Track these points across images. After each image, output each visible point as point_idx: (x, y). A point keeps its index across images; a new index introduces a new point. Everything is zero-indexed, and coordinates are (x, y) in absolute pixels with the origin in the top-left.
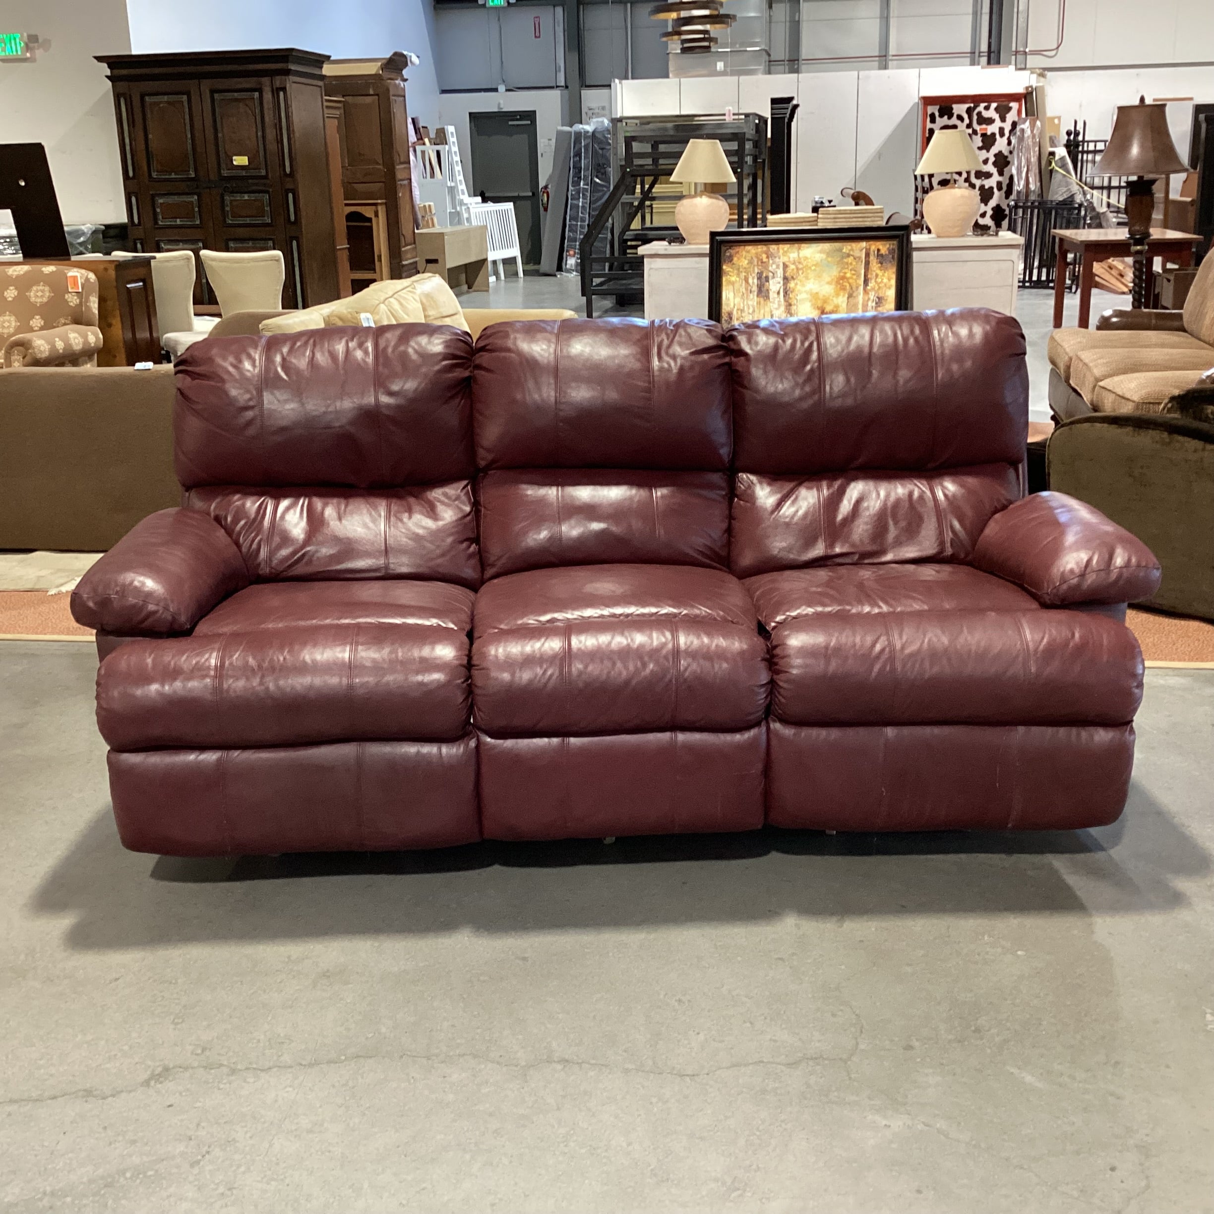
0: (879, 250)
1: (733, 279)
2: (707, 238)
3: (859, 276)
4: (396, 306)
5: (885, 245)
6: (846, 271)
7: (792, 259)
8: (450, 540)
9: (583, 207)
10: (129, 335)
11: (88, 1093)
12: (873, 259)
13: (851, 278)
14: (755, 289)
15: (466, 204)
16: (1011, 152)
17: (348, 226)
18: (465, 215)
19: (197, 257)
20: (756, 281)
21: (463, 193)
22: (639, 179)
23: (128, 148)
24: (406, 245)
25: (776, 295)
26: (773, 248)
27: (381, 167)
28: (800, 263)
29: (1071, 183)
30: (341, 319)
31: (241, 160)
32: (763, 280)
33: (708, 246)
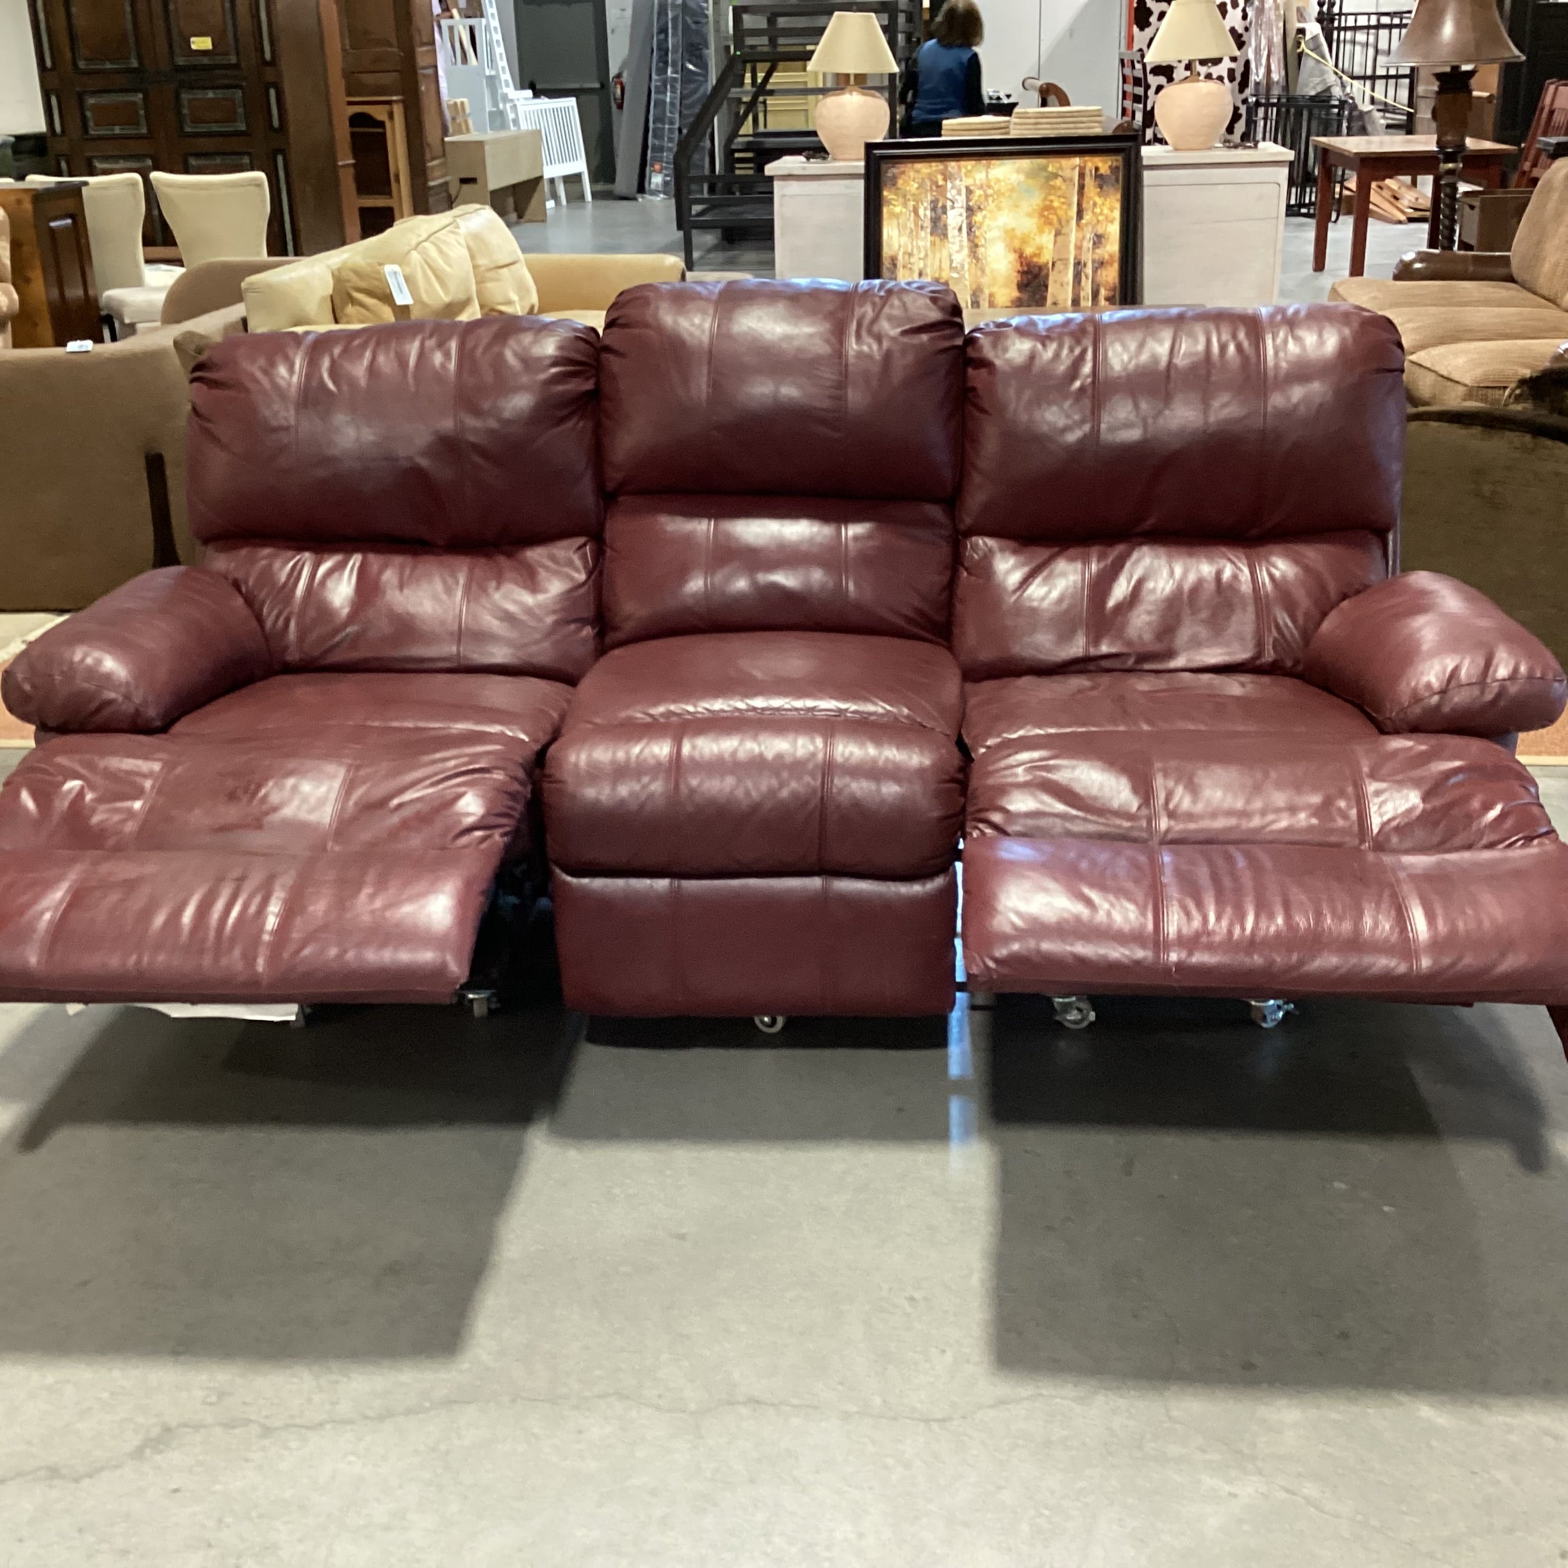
0: (1097, 169)
1: (898, 209)
2: (861, 152)
3: (1070, 205)
4: (433, 253)
5: (1105, 162)
6: (1052, 197)
7: (978, 182)
8: (550, 620)
9: (672, 104)
10: (55, 293)
11: (53, 1472)
12: (1089, 182)
13: (1060, 208)
14: (928, 224)
15: (512, 100)
16: (1247, 29)
17: (353, 135)
18: (511, 116)
19: (147, 183)
20: (928, 213)
21: (507, 85)
22: (749, 66)
23: (43, 26)
24: (433, 159)
25: (956, 232)
26: (952, 165)
27: (395, 50)
28: (989, 187)
29: (1327, 72)
30: (356, 272)
31: (202, 43)
32: (939, 211)
33: (862, 164)
